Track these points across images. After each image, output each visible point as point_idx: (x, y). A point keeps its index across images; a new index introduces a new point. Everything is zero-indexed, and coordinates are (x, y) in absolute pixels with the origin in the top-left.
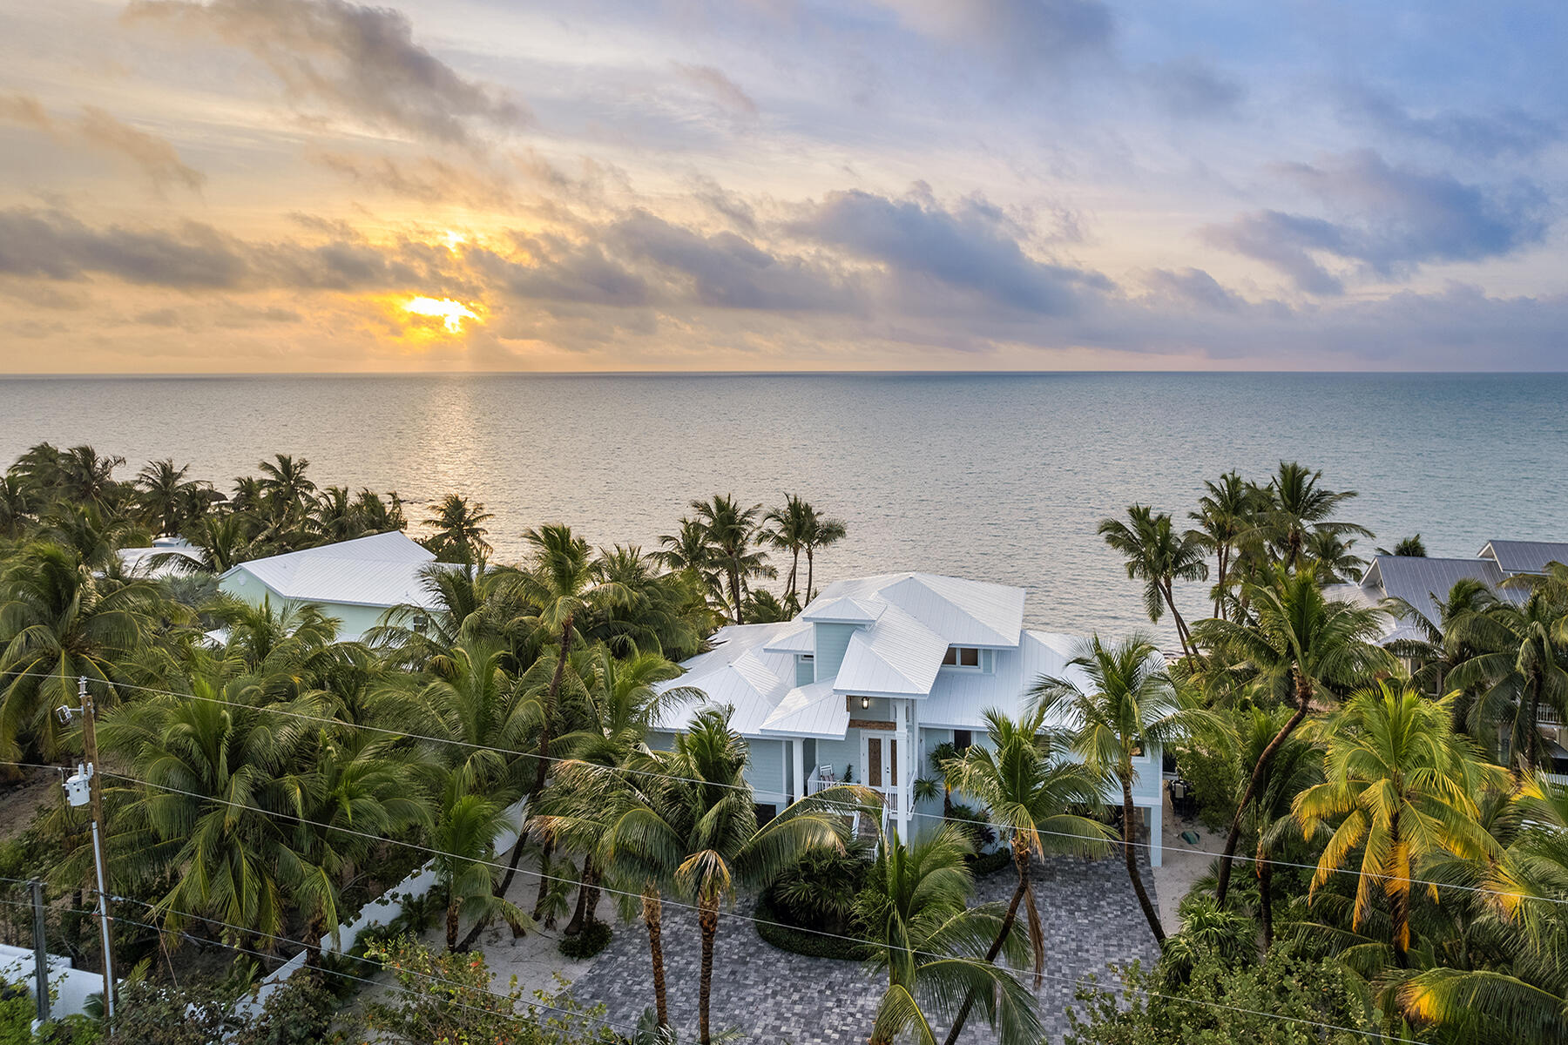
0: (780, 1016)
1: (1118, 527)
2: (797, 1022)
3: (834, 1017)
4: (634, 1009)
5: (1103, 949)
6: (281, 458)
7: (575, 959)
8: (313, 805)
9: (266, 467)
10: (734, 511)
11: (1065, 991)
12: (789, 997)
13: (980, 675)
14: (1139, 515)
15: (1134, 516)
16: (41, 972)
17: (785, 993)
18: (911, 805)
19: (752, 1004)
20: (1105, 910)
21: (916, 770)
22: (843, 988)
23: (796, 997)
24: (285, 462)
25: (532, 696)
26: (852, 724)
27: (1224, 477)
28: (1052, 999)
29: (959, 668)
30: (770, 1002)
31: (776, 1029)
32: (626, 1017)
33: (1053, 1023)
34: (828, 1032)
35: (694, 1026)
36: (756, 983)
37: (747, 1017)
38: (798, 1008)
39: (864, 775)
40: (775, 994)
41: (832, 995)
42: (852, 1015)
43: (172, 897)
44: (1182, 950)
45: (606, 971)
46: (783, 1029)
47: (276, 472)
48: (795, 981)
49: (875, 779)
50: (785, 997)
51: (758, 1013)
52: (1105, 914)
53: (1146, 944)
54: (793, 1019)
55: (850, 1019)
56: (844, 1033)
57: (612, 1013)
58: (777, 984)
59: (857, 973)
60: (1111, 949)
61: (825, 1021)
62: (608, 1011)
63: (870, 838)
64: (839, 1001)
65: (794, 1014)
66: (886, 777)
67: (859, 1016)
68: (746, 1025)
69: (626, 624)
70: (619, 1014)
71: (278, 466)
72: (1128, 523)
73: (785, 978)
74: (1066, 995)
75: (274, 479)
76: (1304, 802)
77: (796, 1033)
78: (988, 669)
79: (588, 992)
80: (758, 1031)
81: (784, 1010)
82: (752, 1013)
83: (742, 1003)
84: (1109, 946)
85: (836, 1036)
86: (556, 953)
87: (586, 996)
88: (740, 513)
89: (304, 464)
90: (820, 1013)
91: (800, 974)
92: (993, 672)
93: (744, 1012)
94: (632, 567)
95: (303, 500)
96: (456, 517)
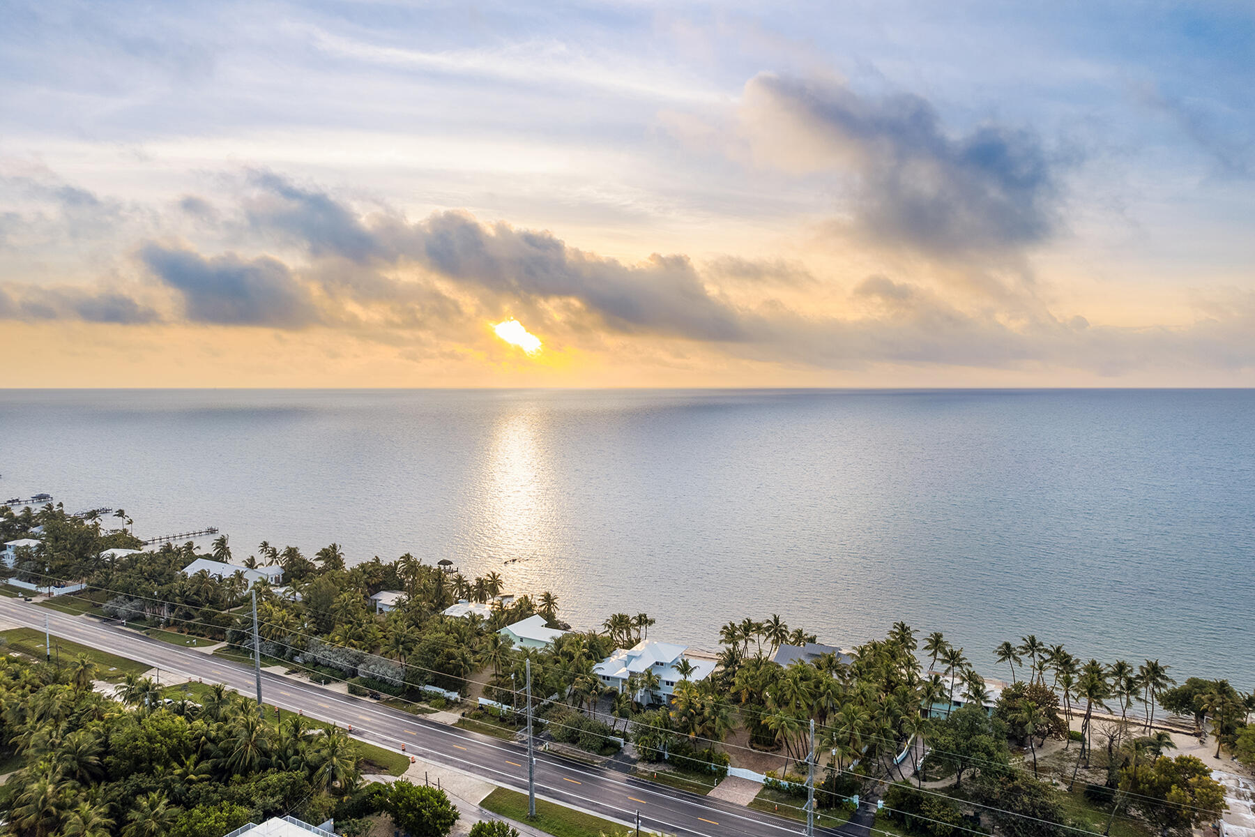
47: (491, 577)
94: (594, 636)
95: (498, 586)
96: (548, 599)
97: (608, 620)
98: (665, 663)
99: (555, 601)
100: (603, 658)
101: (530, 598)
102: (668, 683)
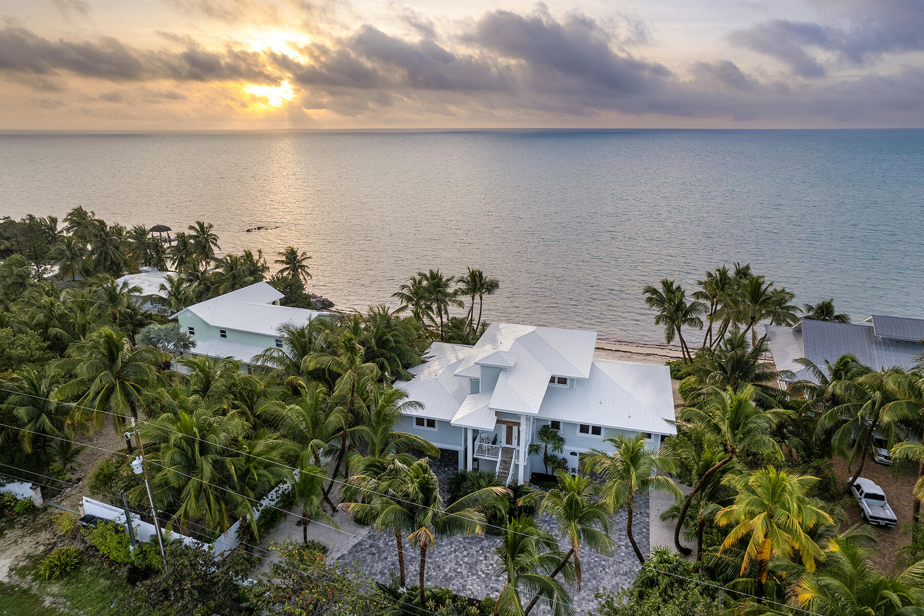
0: (457, 563)
1: (654, 291)
2: (466, 567)
3: (483, 565)
4: (389, 554)
5: (617, 537)
6: (198, 223)
7: (362, 526)
8: (239, 472)
9: (191, 228)
10: (441, 279)
11: (596, 559)
12: (462, 553)
13: (568, 389)
14: (667, 285)
15: (664, 285)
16: (129, 521)
17: (460, 551)
18: (527, 456)
19: (444, 555)
20: (621, 514)
21: (530, 439)
22: (488, 550)
23: (465, 553)
24: (201, 225)
25: (338, 412)
26: (498, 422)
27: (718, 270)
28: (589, 563)
29: (556, 385)
30: (453, 554)
31: (455, 570)
32: (386, 558)
33: (588, 576)
34: (480, 573)
35: (417, 566)
36: (447, 544)
37: (442, 562)
38: (466, 559)
39: (504, 440)
40: (455, 551)
41: (483, 553)
42: (491, 565)
43: (181, 511)
44: (651, 571)
45: (376, 533)
46: (459, 570)
47: (196, 230)
48: (465, 544)
49: (509, 441)
50: (460, 553)
51: (447, 561)
52: (621, 517)
53: (640, 535)
54: (464, 565)
55: (490, 567)
56: (487, 574)
57: (379, 556)
58: (456, 546)
59: (495, 542)
60: (622, 537)
61: (478, 567)
62: (377, 555)
63: (505, 473)
64: (486, 557)
65: (464, 563)
66: (515, 441)
67: (495, 565)
68: (441, 567)
69: (384, 351)
70: (382, 557)
71: (197, 227)
72: (660, 289)
73: (460, 542)
74: (596, 561)
75: (196, 234)
76: (722, 516)
77: (465, 572)
78: (572, 387)
79: (368, 544)
80: (447, 570)
81: (459, 560)
82: (444, 560)
83: (440, 555)
84: (621, 535)
85: (484, 576)
86: (353, 522)
87: (367, 546)
88: (444, 280)
89: (211, 226)
90: (476, 563)
91: (467, 541)
92: (575, 388)
93: (441, 560)
94: (385, 317)
95: (212, 246)
96: (292, 259)
97: (404, 287)
98: (572, 380)
99: (304, 263)
100: (407, 366)
101: (256, 257)
102: (584, 429)
